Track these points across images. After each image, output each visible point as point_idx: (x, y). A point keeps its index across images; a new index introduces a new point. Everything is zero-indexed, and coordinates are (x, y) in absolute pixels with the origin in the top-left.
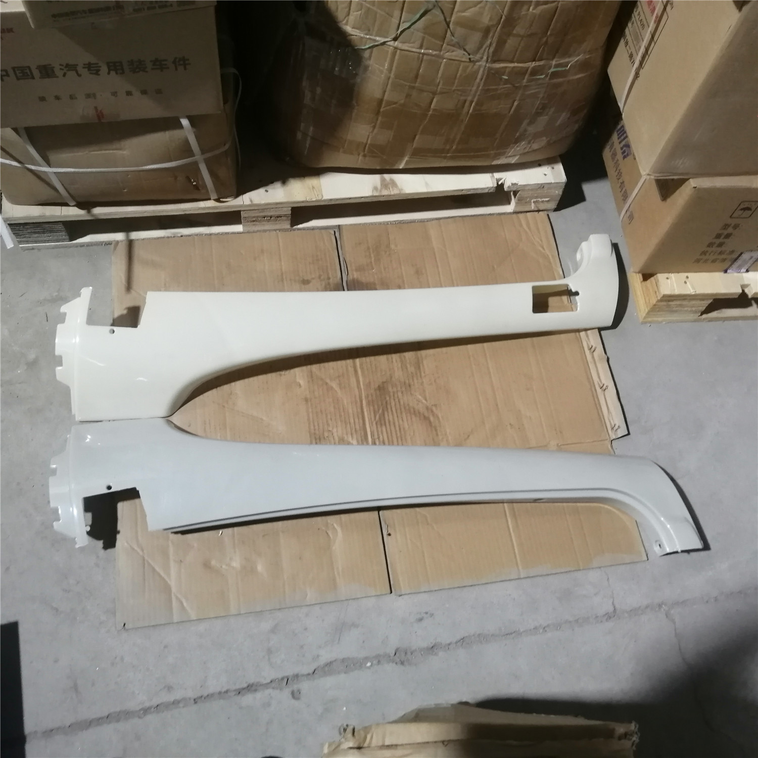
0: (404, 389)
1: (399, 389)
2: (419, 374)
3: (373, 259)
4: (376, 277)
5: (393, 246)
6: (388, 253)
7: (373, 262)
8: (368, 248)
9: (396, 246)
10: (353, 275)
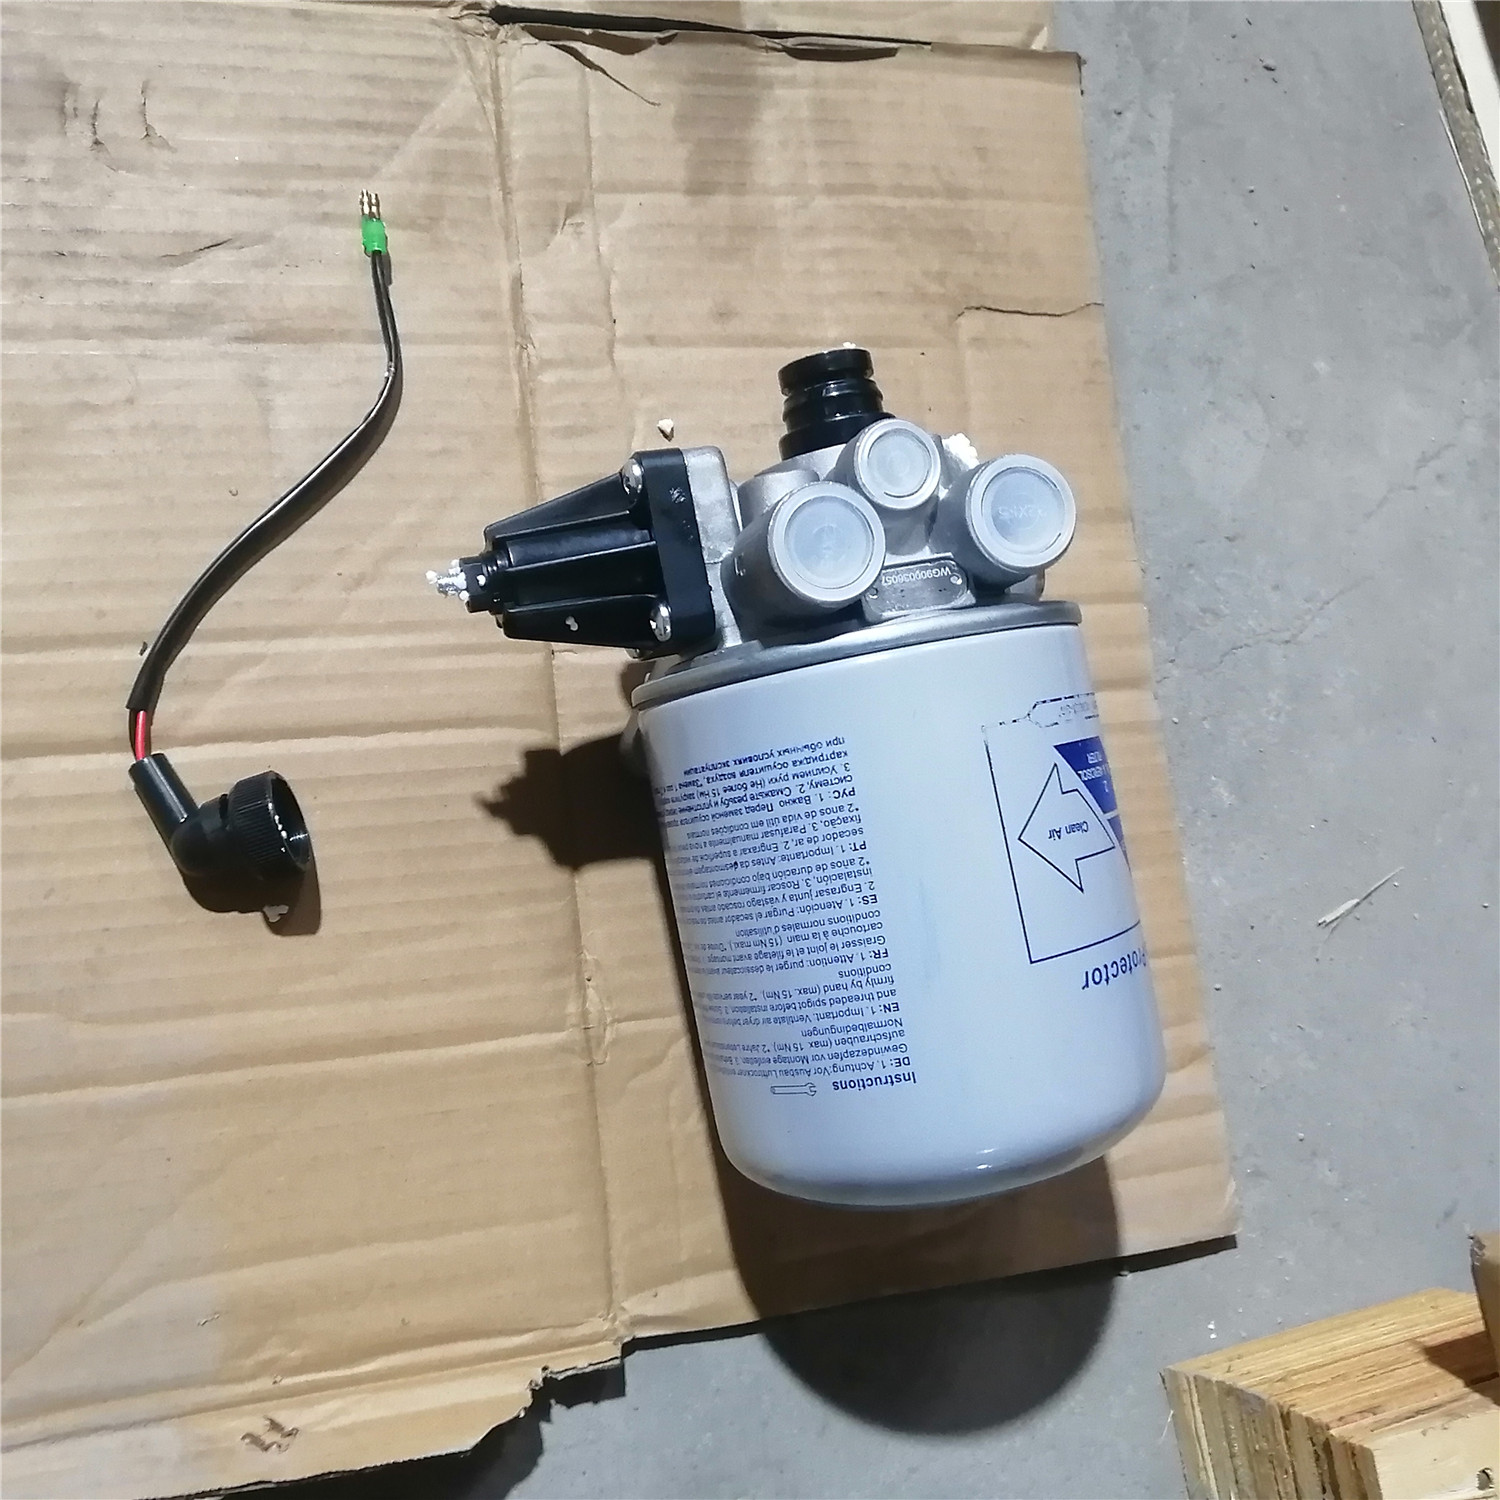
0: (39, 219)
1: (45, 194)
2: (138, 319)
3: (893, 202)
4: (781, 201)
5: (971, 324)
6: (934, 288)
7: (876, 200)
8: (956, 192)
9: (977, 342)
10: (791, 82)
